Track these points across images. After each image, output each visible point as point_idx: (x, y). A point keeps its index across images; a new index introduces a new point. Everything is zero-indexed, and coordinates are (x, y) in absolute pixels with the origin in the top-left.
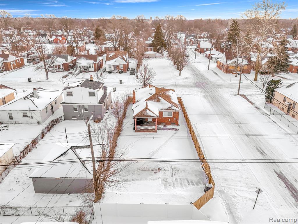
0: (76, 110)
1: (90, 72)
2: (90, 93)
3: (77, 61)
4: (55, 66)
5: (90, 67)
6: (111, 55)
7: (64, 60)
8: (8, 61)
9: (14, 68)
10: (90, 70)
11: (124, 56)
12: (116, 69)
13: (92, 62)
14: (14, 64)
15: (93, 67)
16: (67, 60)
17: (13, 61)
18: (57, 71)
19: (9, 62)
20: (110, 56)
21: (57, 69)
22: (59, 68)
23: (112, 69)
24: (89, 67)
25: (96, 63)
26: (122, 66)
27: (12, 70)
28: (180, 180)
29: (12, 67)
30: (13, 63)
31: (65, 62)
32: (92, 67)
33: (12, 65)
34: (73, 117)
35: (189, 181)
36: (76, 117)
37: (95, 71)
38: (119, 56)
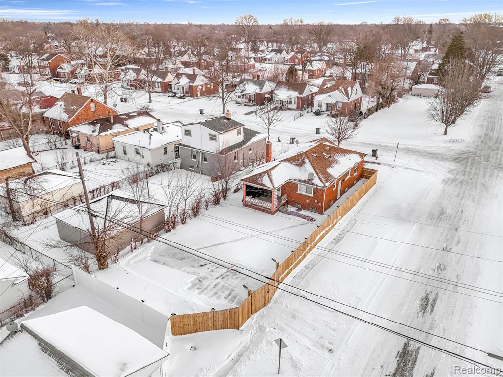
0: (194, 157)
1: (289, 110)
2: (210, 135)
3: (275, 92)
4: (245, 96)
5: (291, 102)
6: (328, 86)
7: (258, 88)
8: (195, 84)
9: (201, 95)
10: (290, 106)
11: (349, 89)
12: (329, 109)
13: (294, 94)
14: (202, 89)
15: (295, 103)
16: (261, 89)
17: (202, 86)
18: (246, 104)
19: (195, 86)
20: (325, 87)
21: (247, 100)
22: (250, 100)
23: (324, 108)
24: (289, 102)
25: (300, 96)
26: (340, 105)
27: (197, 96)
28: (221, 287)
29: (199, 93)
30: (201, 87)
31: (258, 91)
32: (293, 103)
33: (198, 90)
34: (191, 167)
35: (232, 295)
36: (193, 167)
37: (298, 109)
38: (340, 88)
